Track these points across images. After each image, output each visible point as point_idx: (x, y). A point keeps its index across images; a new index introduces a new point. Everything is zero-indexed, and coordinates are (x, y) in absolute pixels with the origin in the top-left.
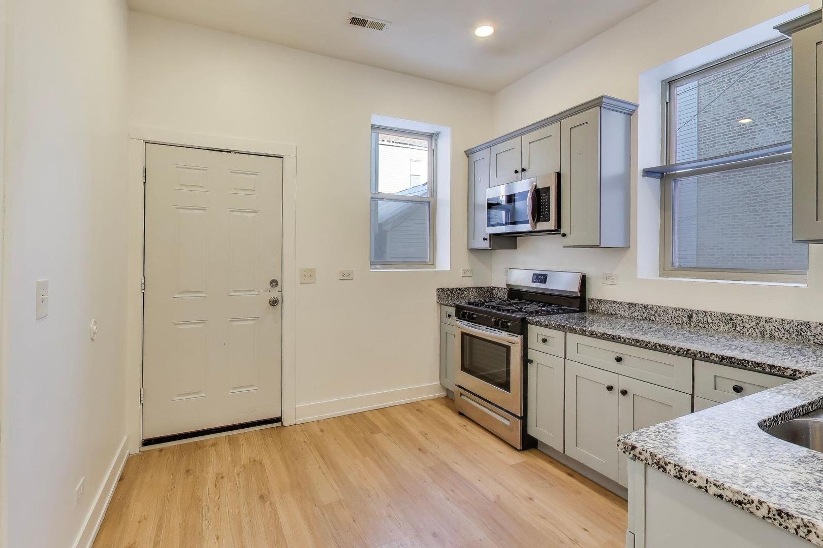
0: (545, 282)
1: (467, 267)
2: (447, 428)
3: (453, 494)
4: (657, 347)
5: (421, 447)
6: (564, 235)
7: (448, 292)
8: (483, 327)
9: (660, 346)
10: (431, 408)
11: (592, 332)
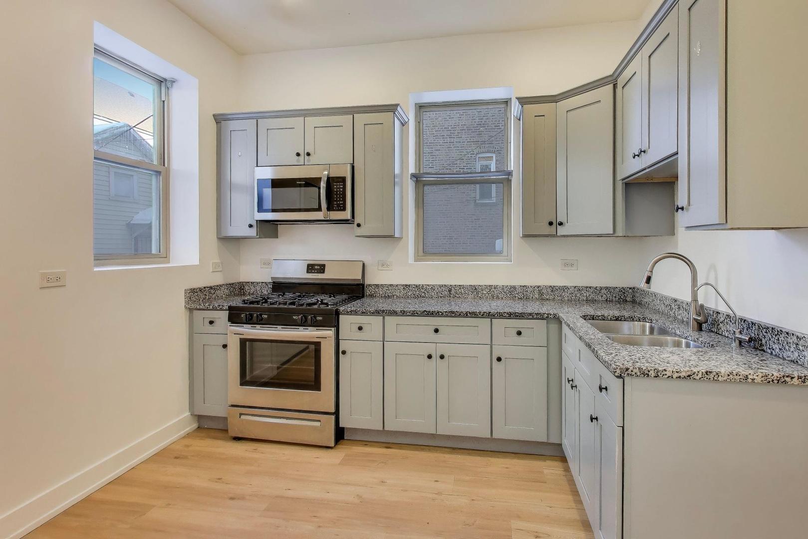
0: (323, 272)
1: (217, 261)
2: (237, 460)
3: (318, 520)
4: (467, 315)
5: (231, 495)
6: (359, 225)
7: (199, 293)
8: (279, 327)
9: (470, 313)
10: (190, 448)
11: (413, 311)
